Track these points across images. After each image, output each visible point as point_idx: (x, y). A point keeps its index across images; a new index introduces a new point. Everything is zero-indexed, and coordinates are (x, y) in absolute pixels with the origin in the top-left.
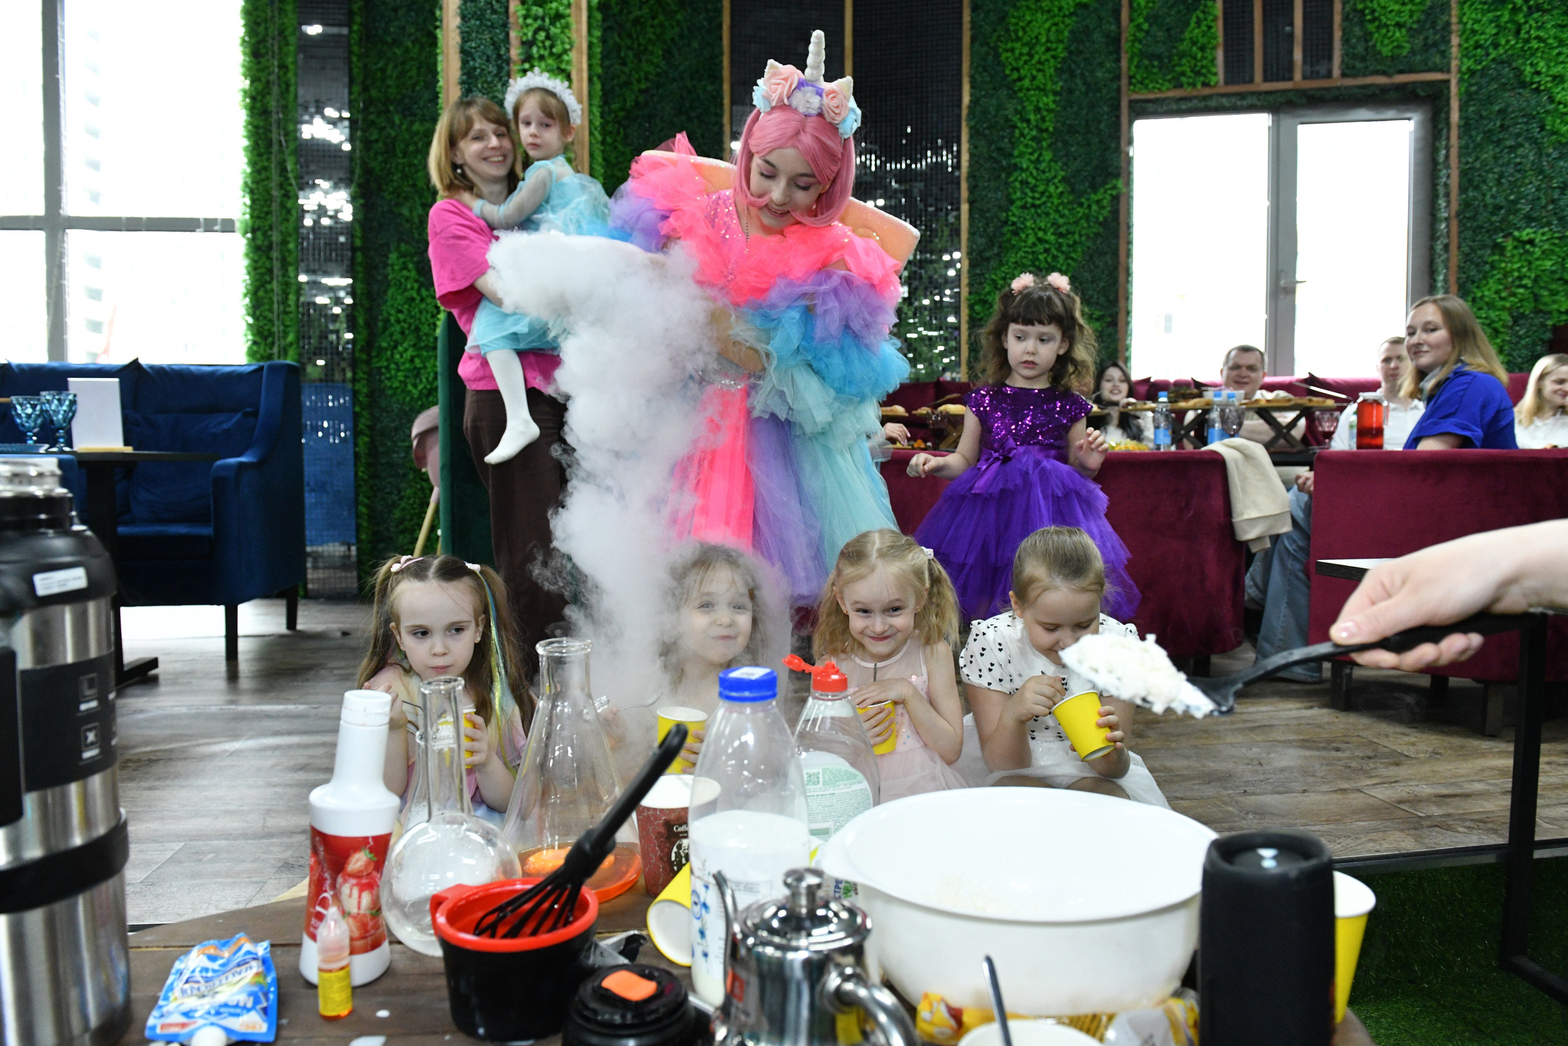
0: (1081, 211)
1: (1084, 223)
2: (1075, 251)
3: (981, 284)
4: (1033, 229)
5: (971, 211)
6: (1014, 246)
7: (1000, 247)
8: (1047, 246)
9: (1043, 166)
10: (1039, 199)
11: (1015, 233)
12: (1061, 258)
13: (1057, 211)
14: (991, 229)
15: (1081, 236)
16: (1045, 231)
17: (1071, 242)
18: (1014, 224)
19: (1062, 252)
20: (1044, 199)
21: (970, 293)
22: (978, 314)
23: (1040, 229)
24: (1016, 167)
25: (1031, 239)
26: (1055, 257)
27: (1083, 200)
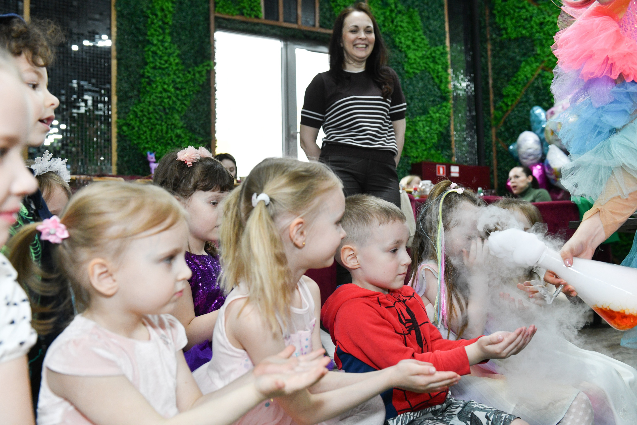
0: (190, 76)
1: (191, 83)
2: (186, 100)
3: (126, 113)
4: (160, 83)
5: (119, 65)
6: (148, 92)
7: (139, 91)
8: (169, 94)
9: (166, 44)
10: (164, 65)
12: (178, 103)
13: (175, 74)
14: (132, 80)
15: (189, 91)
16: (168, 86)
17: (184, 94)
18: (148, 77)
19: (179, 100)
20: (167, 65)
21: (118, 118)
22: (124, 132)
23: (165, 83)
24: (149, 42)
25: (160, 89)
26: (174, 102)
27: (190, 69)
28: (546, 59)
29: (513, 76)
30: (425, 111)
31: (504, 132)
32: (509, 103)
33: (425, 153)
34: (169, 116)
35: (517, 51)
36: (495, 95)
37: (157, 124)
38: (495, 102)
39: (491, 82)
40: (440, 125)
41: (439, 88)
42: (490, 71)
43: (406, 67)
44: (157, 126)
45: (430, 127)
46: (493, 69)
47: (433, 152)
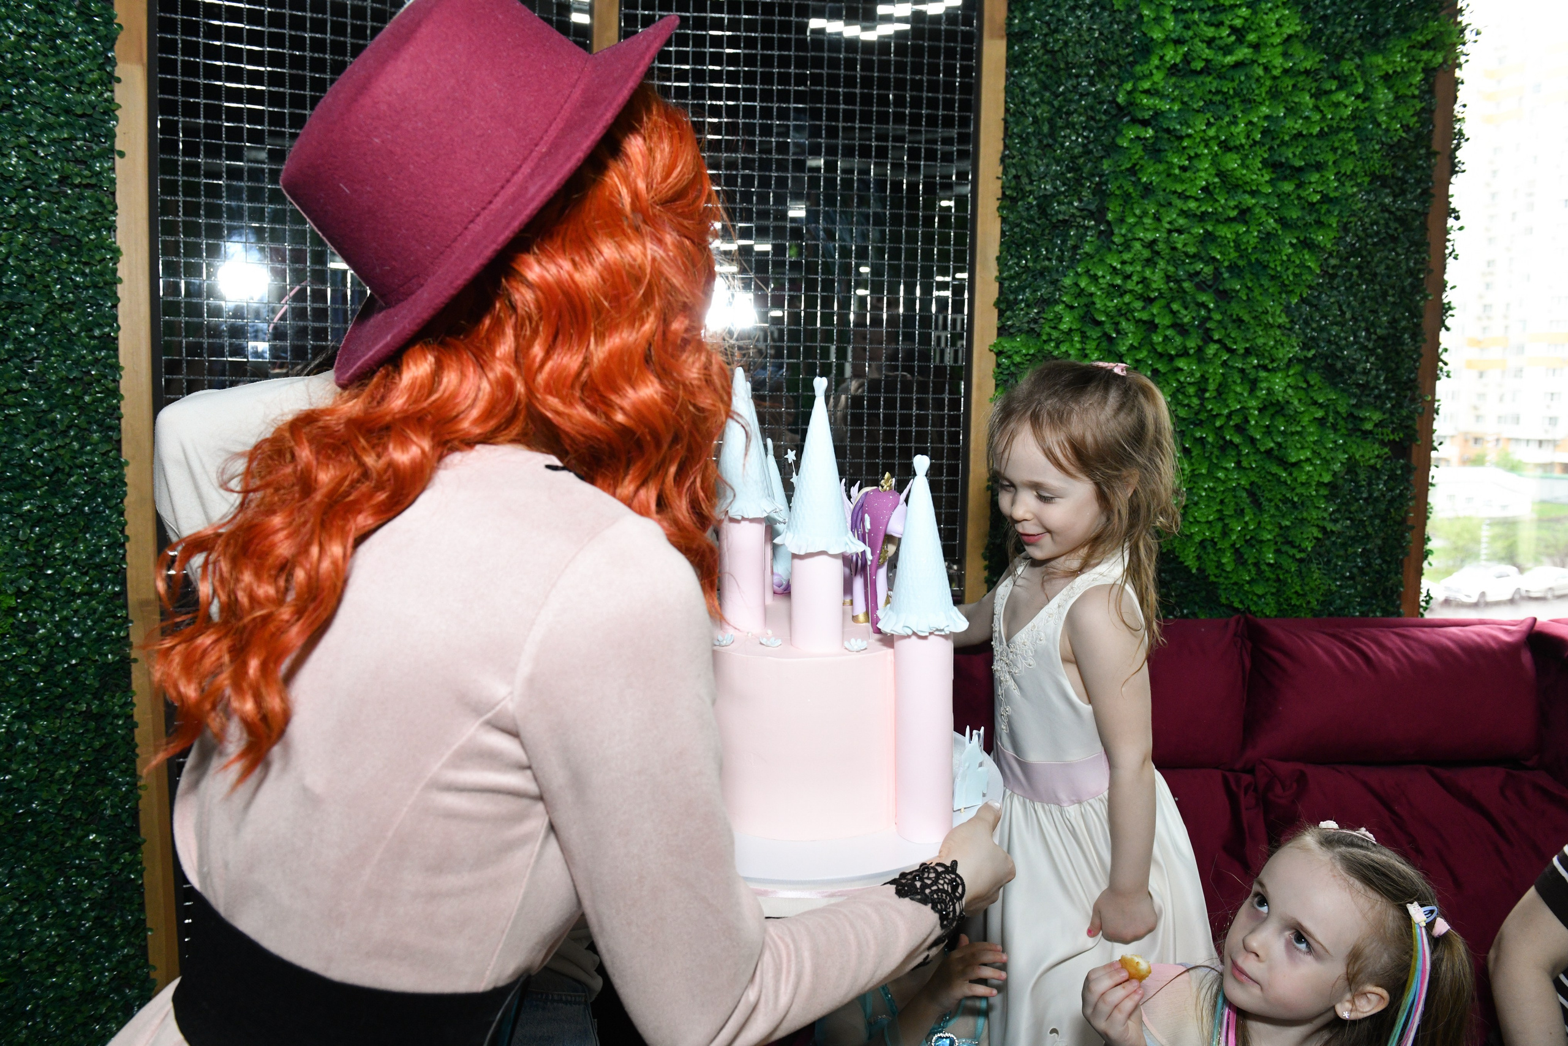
1: (1350, 140)
2: (1321, 224)
3: (1046, 302)
4: (1207, 143)
5: (1013, 61)
6: (1148, 190)
8: (1247, 201)
10: (1227, 50)
11: (1154, 151)
12: (1286, 242)
13: (1277, 94)
15: (1341, 178)
17: (1313, 195)
18: (1154, 119)
19: (1288, 224)
20: (1242, 52)
21: (1002, 331)
23: (1228, 145)
25: (1204, 174)
26: (1267, 240)
27: (1349, 68)
34: (1236, 309)
37: (1184, 353)
44: (1181, 363)
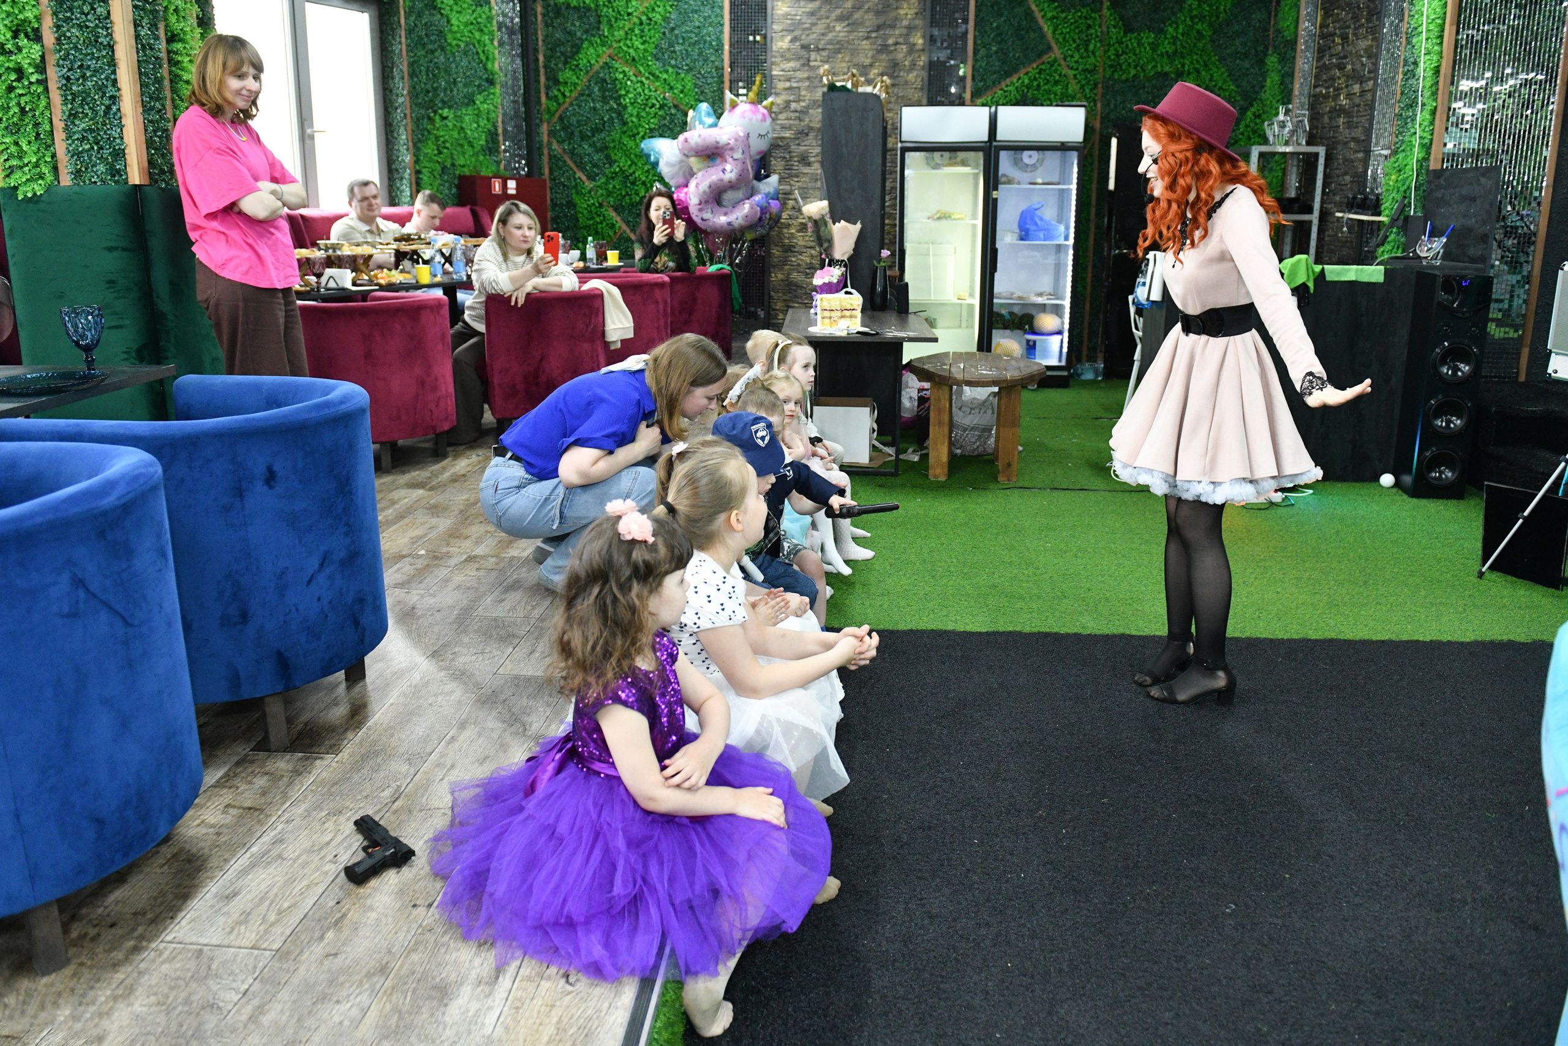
28: (615, 45)
29: (572, 57)
30: (470, 101)
31: (560, 131)
32: (568, 94)
33: (473, 159)
35: (578, 24)
36: (548, 79)
38: (548, 88)
39: (541, 58)
40: (488, 120)
41: (486, 69)
42: (540, 43)
43: (449, 37)
45: (477, 123)
46: (544, 41)
47: (481, 158)
